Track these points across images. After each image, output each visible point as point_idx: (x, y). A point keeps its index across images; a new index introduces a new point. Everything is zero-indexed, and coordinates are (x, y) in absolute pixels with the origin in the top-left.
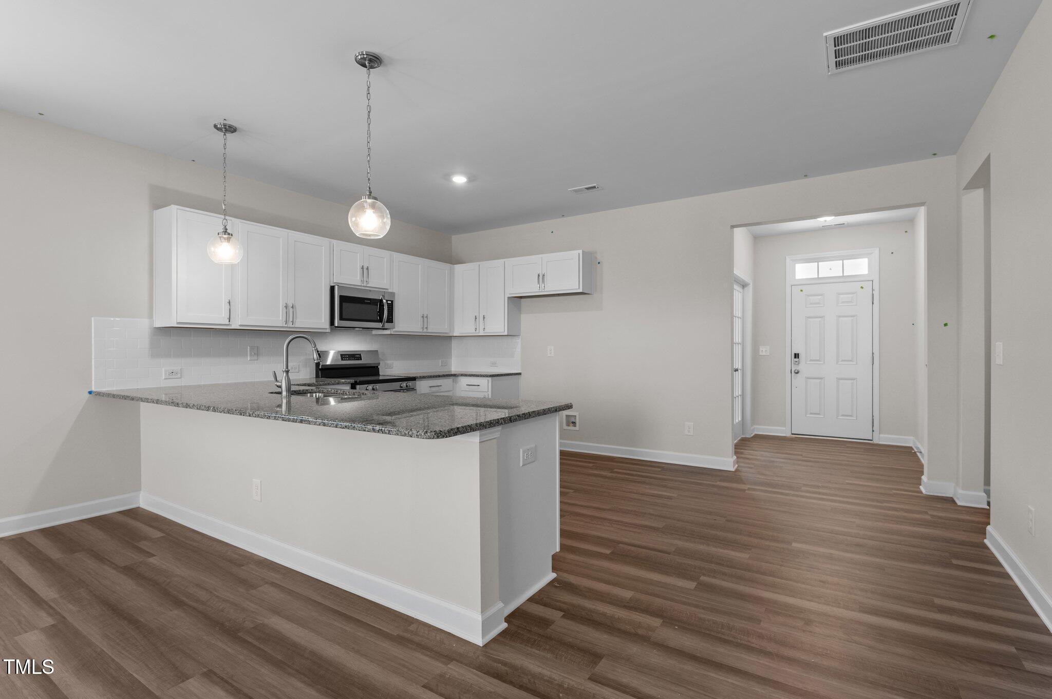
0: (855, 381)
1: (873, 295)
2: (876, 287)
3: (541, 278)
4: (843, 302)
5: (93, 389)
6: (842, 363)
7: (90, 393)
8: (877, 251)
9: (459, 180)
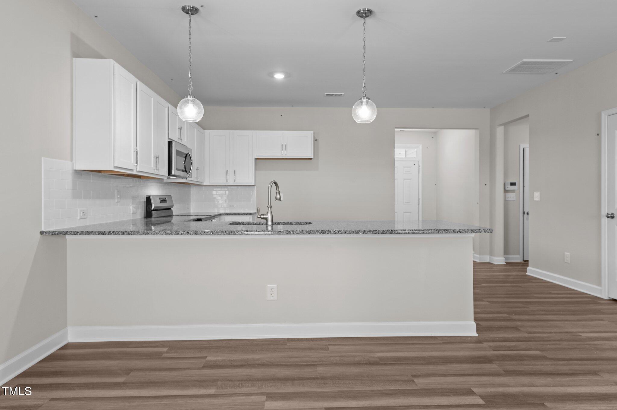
0: (411, 213)
1: (419, 168)
2: (421, 164)
3: (284, 147)
4: (406, 172)
5: (43, 230)
6: (406, 204)
7: (42, 233)
8: (421, 146)
9: (279, 76)
